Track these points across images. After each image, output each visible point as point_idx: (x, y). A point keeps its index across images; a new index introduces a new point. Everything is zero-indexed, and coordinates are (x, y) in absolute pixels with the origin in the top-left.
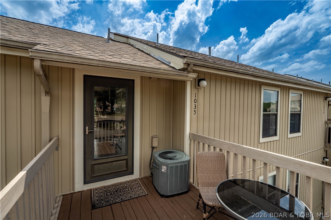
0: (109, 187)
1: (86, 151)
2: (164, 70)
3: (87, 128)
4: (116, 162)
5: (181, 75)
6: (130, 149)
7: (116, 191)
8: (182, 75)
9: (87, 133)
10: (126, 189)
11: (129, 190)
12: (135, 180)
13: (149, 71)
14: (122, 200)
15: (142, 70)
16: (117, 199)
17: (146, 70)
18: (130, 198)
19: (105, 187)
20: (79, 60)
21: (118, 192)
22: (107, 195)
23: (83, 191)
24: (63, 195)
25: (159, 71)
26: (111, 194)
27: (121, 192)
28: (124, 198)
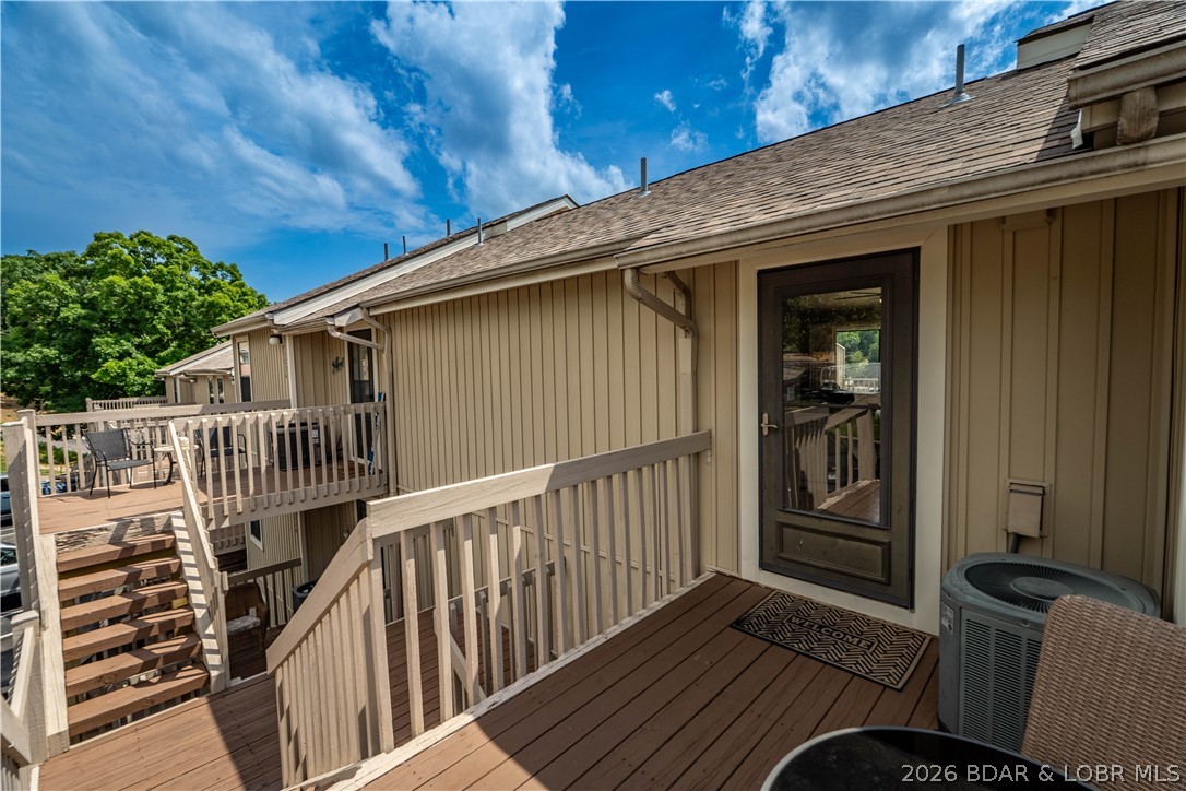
0: (817, 606)
1: (765, 481)
2: (952, 186)
3: (765, 416)
4: (848, 542)
5: (1080, 176)
6: (899, 512)
7: (820, 627)
8: (1092, 173)
9: (765, 432)
10: (853, 637)
11: (861, 645)
12: (913, 634)
13: (880, 214)
14: (808, 651)
15: (852, 219)
16: (801, 642)
17: (867, 217)
18: (836, 661)
19: (806, 602)
20: (684, 249)
21: (823, 631)
22: (790, 620)
23: (757, 584)
24: (718, 572)
25: (926, 199)
26: (801, 624)
27: (830, 635)
28: (818, 651)
